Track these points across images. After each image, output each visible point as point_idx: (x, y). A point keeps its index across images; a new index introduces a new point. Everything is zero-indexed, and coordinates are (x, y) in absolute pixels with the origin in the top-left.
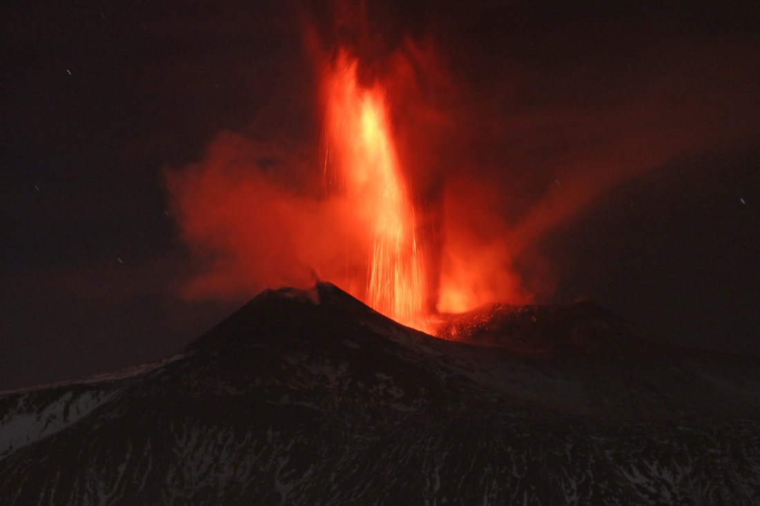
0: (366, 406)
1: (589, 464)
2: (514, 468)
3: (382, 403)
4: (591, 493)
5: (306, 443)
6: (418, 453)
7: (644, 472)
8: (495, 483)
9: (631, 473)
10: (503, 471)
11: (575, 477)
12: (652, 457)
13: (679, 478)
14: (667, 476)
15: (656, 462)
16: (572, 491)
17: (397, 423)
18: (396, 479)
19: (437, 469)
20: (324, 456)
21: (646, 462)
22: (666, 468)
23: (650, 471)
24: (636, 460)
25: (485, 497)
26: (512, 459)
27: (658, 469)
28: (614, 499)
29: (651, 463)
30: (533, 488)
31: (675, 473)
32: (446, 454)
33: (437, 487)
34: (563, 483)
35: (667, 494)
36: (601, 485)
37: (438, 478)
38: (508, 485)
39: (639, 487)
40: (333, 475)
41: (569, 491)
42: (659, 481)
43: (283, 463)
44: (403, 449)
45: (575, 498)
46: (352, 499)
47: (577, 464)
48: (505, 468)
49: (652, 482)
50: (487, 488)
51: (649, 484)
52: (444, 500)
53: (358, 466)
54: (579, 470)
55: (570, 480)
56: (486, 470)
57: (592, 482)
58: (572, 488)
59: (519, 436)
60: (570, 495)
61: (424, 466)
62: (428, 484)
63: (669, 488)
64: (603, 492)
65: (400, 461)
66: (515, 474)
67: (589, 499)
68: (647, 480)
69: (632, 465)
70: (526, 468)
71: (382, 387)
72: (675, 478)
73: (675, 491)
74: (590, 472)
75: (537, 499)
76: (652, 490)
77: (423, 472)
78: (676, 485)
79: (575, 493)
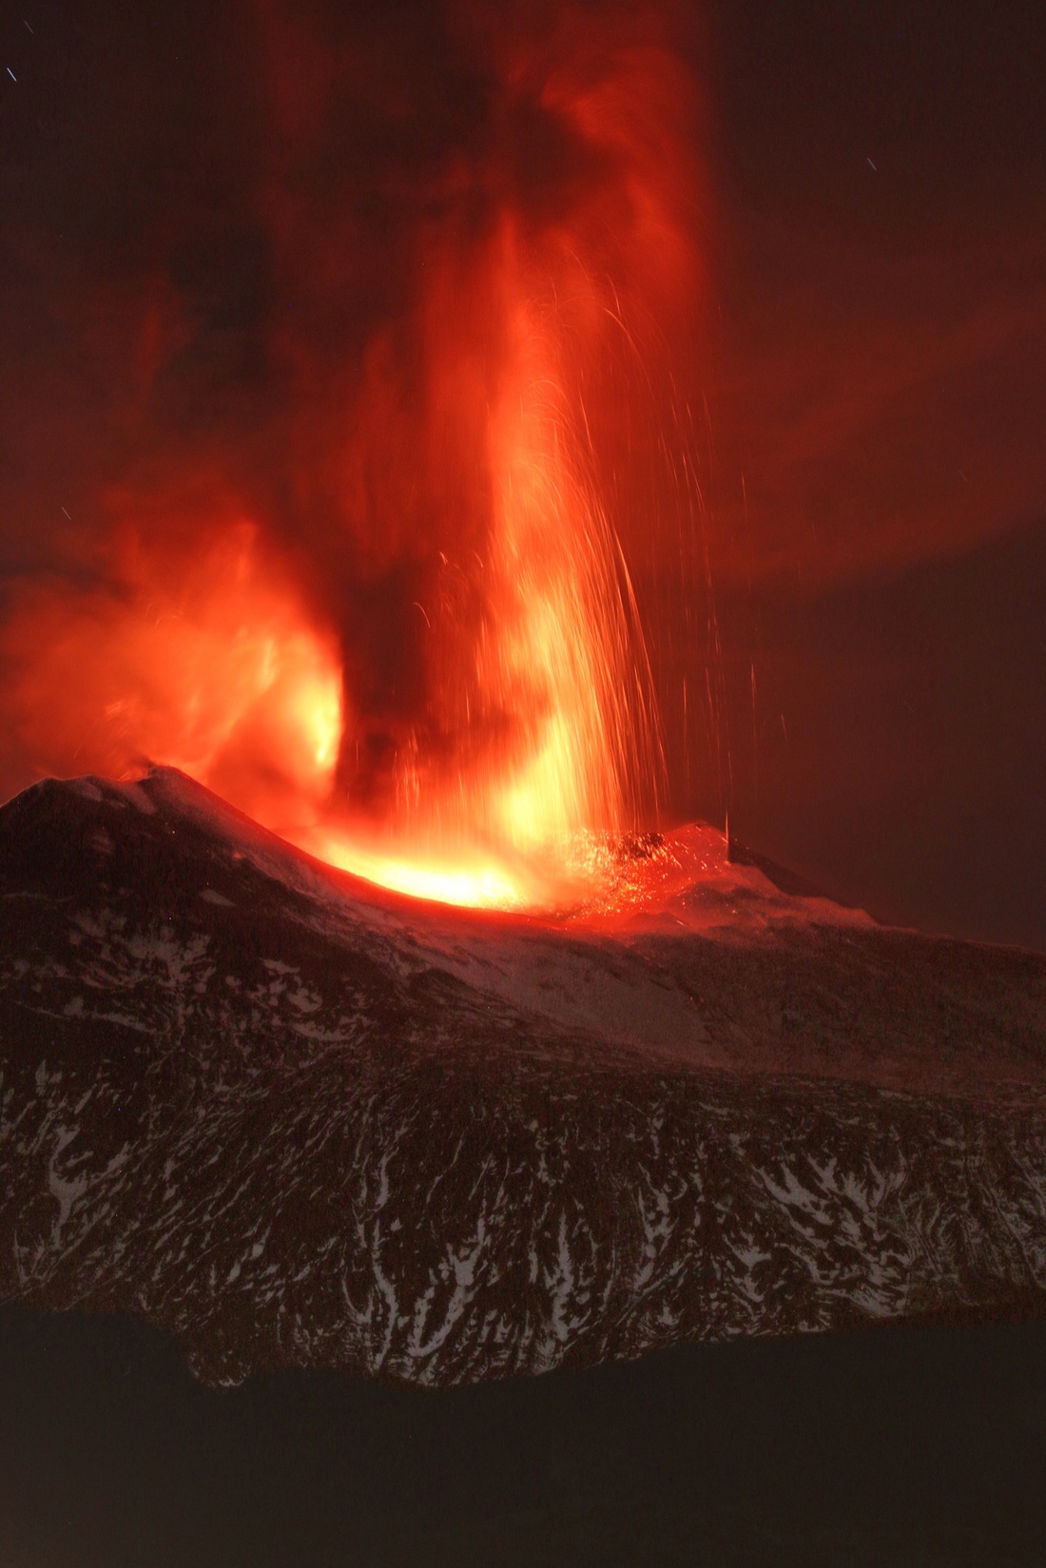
0: (243, 1026)
1: (695, 1161)
2: (543, 1165)
3: (276, 1021)
4: (697, 1221)
5: (115, 1098)
6: (346, 1128)
7: (808, 1180)
8: (501, 1193)
9: (780, 1181)
10: (519, 1171)
11: (666, 1187)
12: (826, 1150)
13: (878, 1196)
14: (853, 1190)
15: (833, 1162)
16: (660, 1216)
17: (305, 1065)
18: (297, 1180)
19: (384, 1161)
20: (151, 1126)
21: (813, 1162)
22: (852, 1175)
23: (821, 1180)
24: (793, 1157)
25: (481, 1223)
26: (538, 1147)
27: (837, 1177)
28: (744, 1234)
29: (823, 1165)
30: (580, 1207)
31: (870, 1184)
32: (403, 1130)
33: (382, 1200)
34: (640, 1197)
35: (852, 1228)
36: (719, 1206)
37: (385, 1180)
38: (528, 1198)
39: (796, 1211)
40: (170, 1166)
41: (652, 1216)
42: (836, 1199)
43: (66, 1137)
44: (316, 1118)
45: (664, 1229)
46: (207, 1218)
47: (672, 1161)
48: (524, 1164)
49: (823, 1203)
50: (485, 1203)
51: (816, 1206)
52: (396, 1226)
53: (220, 1149)
54: (675, 1173)
55: (656, 1192)
56: (484, 1166)
57: (701, 1199)
58: (658, 1209)
59: (555, 1098)
60: (654, 1223)
61: (357, 1154)
62: (364, 1193)
63: (858, 1215)
64: (721, 1221)
65: (309, 1143)
66: (543, 1176)
67: (693, 1232)
68: (814, 1198)
69: (783, 1165)
70: (566, 1165)
71: (277, 988)
72: (870, 1197)
73: (867, 1222)
74: (697, 1179)
75: (585, 1229)
76: (823, 1218)
77: (355, 1166)
78: (871, 1210)
79: (665, 1220)
